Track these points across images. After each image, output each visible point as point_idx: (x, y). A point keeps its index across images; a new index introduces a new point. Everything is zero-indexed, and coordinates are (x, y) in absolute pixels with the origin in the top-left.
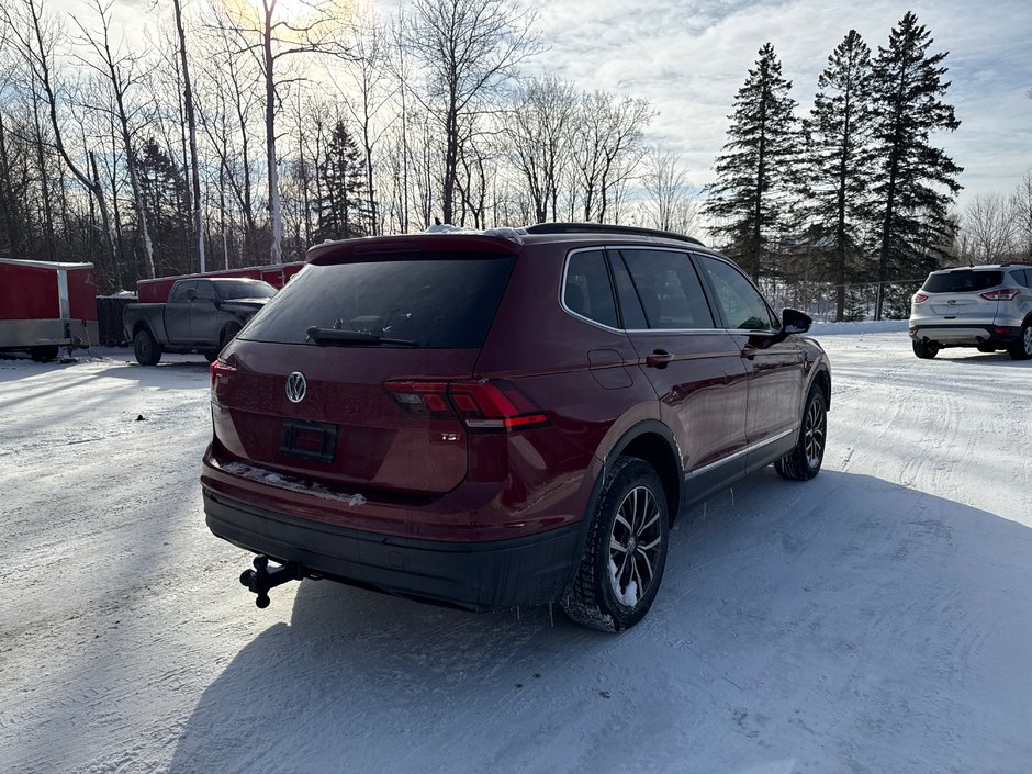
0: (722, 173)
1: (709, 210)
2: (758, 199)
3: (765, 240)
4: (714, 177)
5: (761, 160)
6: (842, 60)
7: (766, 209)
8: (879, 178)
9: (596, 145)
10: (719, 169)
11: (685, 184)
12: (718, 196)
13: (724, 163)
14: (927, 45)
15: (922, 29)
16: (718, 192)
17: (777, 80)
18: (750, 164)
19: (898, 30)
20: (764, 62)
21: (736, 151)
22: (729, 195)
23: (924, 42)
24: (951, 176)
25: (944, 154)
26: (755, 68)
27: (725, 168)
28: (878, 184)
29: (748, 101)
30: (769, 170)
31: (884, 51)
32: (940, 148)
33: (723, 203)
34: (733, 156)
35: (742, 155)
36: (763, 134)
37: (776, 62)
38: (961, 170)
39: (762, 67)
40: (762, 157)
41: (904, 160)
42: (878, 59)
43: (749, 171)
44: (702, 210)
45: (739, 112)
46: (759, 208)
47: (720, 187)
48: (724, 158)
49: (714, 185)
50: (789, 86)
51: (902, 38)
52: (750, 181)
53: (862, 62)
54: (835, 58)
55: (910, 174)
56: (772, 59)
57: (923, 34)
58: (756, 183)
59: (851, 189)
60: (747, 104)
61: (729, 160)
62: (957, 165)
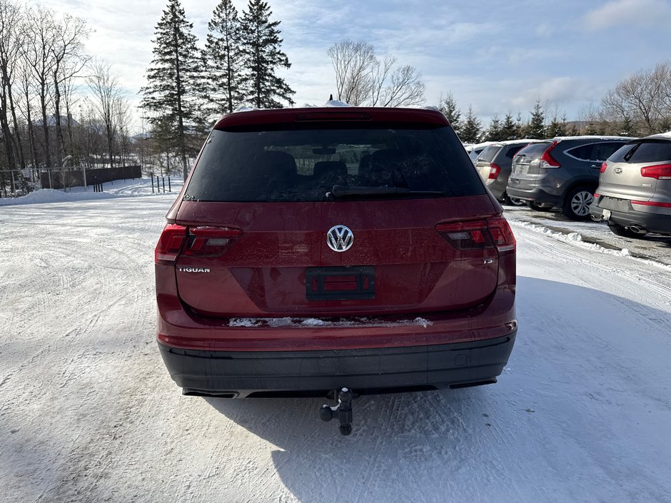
0: (152, 80)
1: (145, 106)
2: (179, 100)
3: (186, 128)
4: (146, 83)
5: (178, 75)
6: (221, 15)
7: (185, 107)
8: (252, 93)
9: (44, 48)
10: (149, 77)
11: (118, 87)
12: (150, 96)
13: (152, 73)
14: (269, 15)
15: (266, 4)
16: (150, 93)
17: (183, 21)
18: (171, 75)
19: (253, 3)
20: (173, 7)
21: (160, 66)
22: (159, 96)
23: (268, 12)
24: (288, 95)
25: (284, 82)
26: (167, 10)
27: (153, 77)
28: (251, 97)
29: (165, 32)
30: (183, 81)
31: (246, 14)
32: (282, 78)
33: (155, 101)
34: (159, 69)
35: (164, 69)
36: (177, 56)
37: (181, 8)
38: (295, 92)
39: (172, 9)
40: (178, 72)
41: (264, 84)
42: (243, 18)
43: (170, 80)
44: (140, 105)
45: (159, 39)
46: (180, 106)
47: (151, 90)
48: (152, 70)
49: (147, 88)
50: (191, 26)
51: (255, 7)
52: (173, 88)
53: (234, 18)
54: (217, 12)
55: (268, 92)
56: (178, 5)
57: (266, 7)
58: (176, 89)
59: (236, 98)
60: (164, 34)
61: (156, 71)
62: (292, 89)
